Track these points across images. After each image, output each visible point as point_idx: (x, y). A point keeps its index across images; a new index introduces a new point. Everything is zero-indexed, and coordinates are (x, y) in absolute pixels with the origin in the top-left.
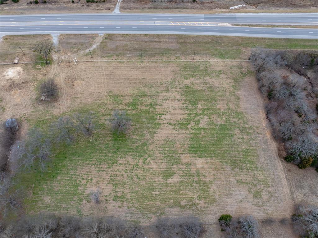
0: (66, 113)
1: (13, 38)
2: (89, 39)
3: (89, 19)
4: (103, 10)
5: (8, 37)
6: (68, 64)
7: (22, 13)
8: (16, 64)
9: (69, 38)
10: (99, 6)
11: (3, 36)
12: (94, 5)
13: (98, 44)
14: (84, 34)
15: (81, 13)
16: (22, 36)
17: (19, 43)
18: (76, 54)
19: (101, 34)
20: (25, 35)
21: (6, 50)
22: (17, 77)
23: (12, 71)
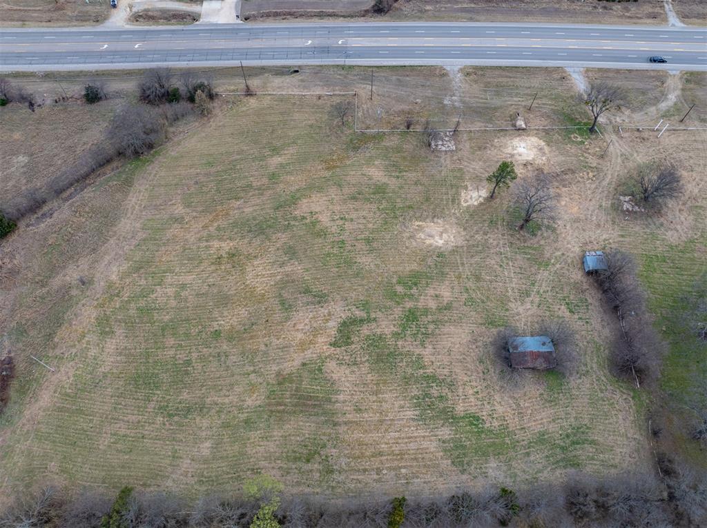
0: (696, 241)
1: (480, 72)
2: (650, 80)
3: (627, 37)
4: (641, 18)
5: (471, 70)
6: (637, 134)
7: (471, 19)
8: (523, 129)
9: (606, 77)
10: (630, 10)
11: (459, 67)
12: (617, 7)
13: (678, 92)
14: (637, 70)
15: (600, 22)
16: (500, 68)
17: (502, 84)
18: (643, 113)
19: (674, 72)
20: (507, 67)
21: (482, 98)
22: (542, 160)
23: (523, 144)
